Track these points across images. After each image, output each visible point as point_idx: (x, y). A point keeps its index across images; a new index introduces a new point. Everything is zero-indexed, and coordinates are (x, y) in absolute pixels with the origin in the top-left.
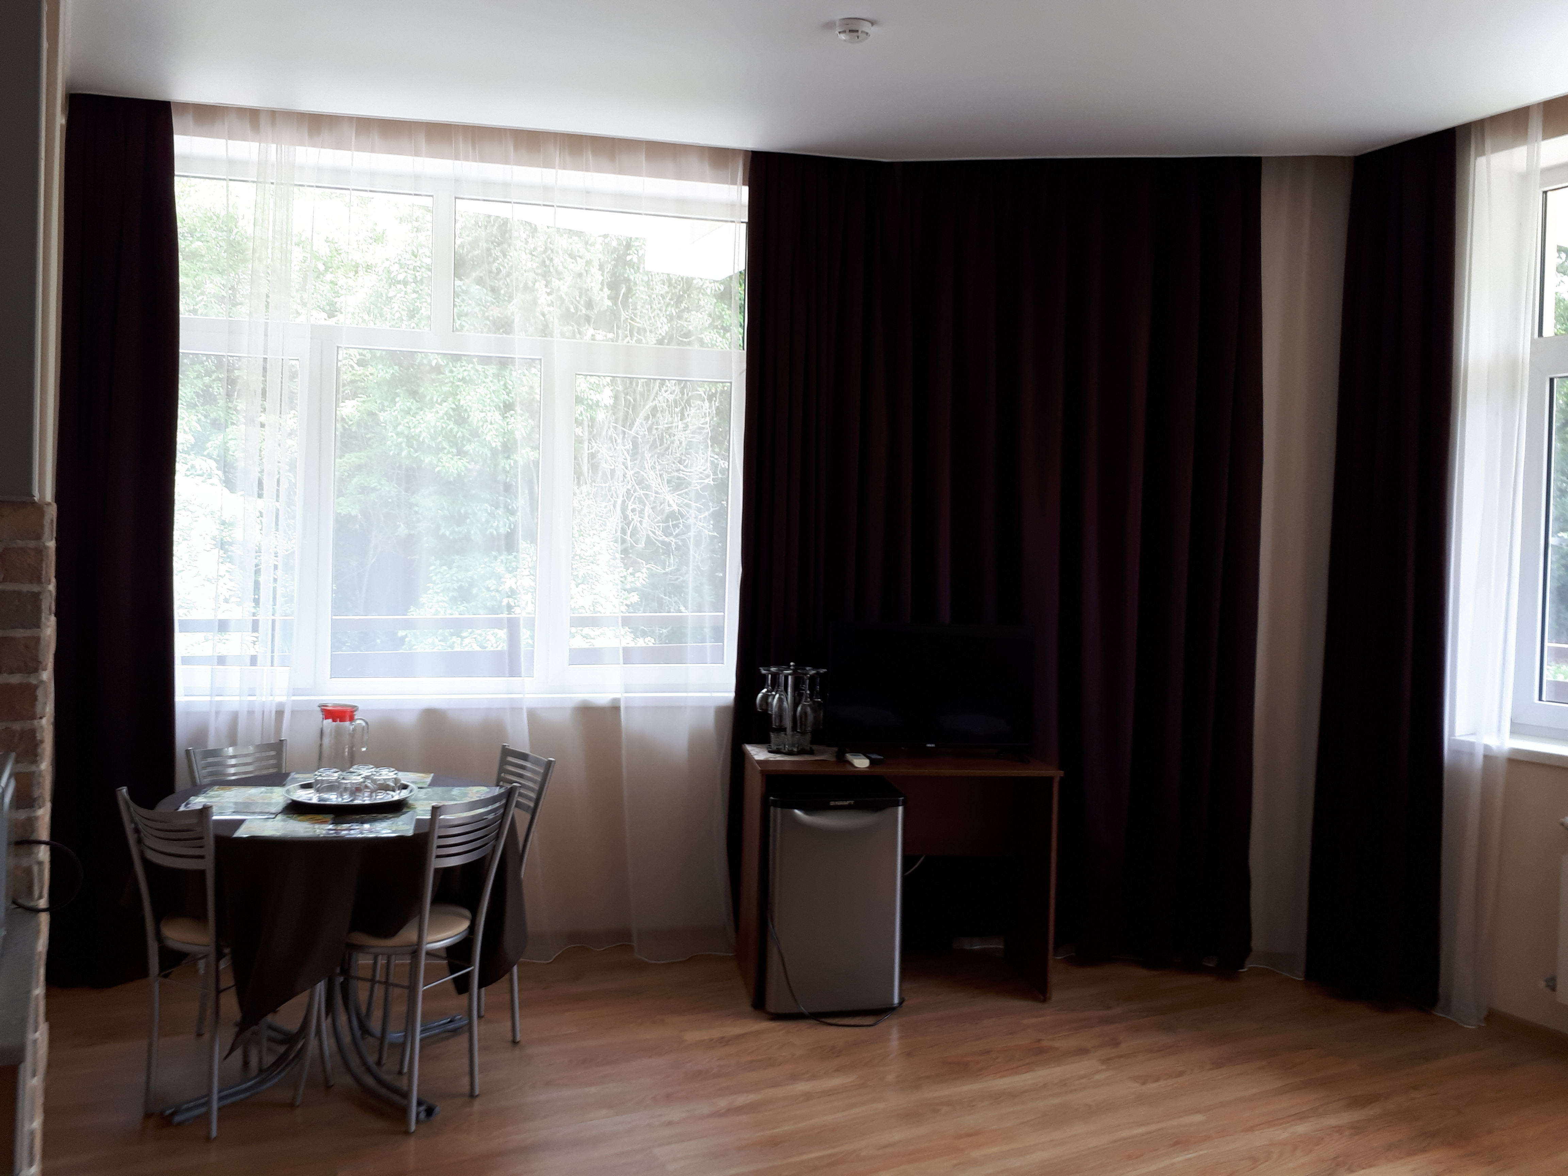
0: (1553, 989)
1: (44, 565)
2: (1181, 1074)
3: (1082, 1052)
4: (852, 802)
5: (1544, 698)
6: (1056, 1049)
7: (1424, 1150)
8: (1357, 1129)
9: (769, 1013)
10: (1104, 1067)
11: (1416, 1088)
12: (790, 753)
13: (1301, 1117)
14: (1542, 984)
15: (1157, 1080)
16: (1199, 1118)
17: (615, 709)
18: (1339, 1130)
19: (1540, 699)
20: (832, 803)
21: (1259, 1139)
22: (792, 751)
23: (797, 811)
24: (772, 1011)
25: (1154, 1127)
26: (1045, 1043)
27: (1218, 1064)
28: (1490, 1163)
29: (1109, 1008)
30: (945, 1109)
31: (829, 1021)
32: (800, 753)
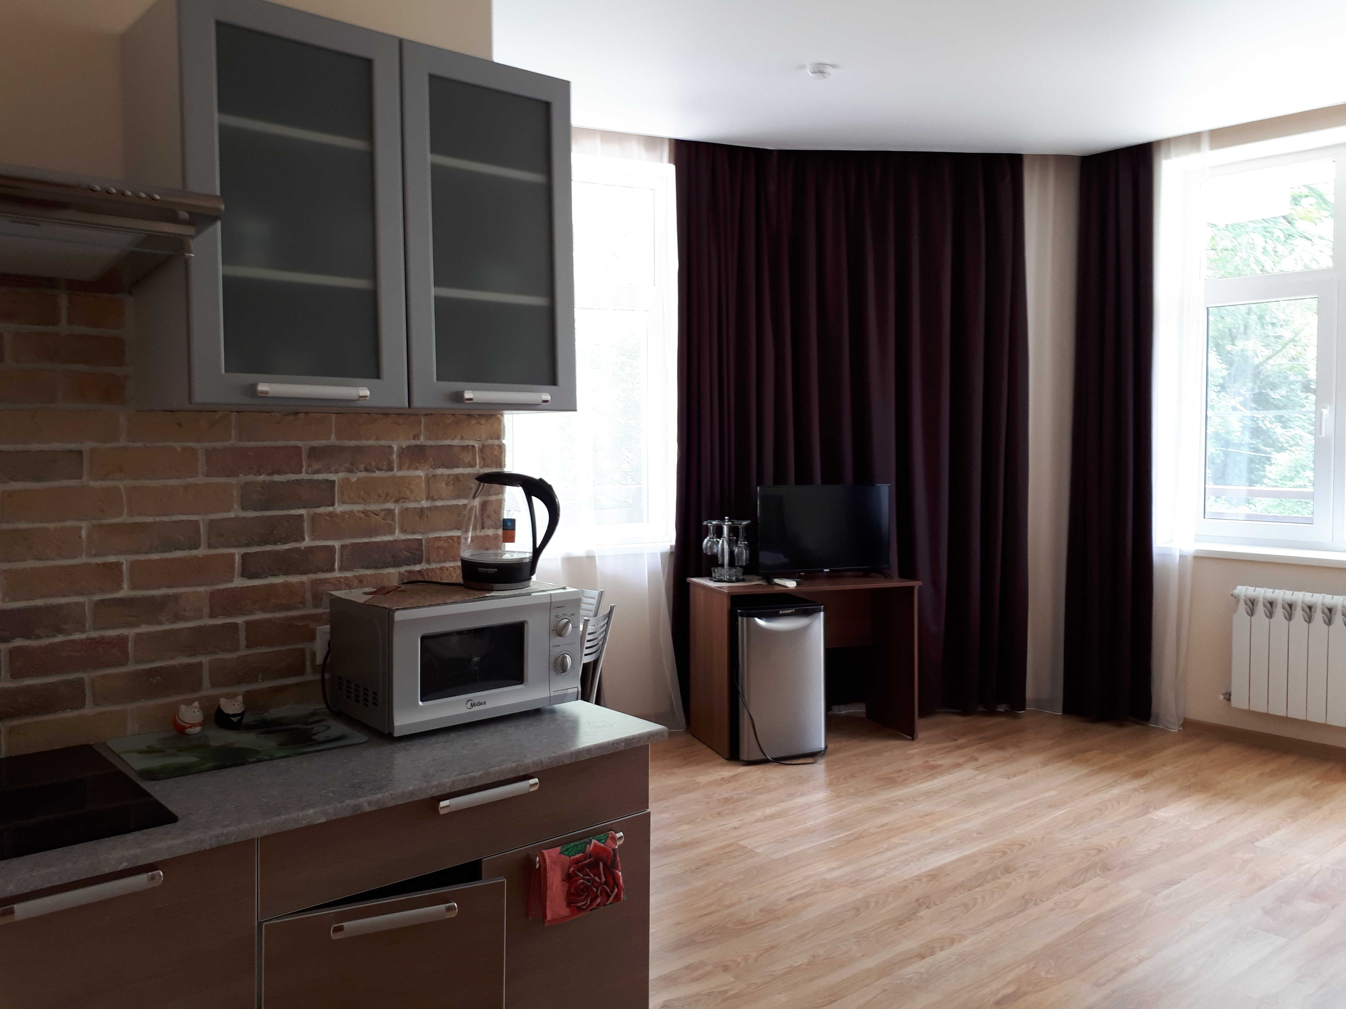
0: (1229, 700)
1: (503, 455)
2: (1026, 771)
3: (958, 765)
4: (794, 610)
5: (1206, 517)
6: (942, 765)
7: (1189, 795)
8: (1146, 788)
9: (743, 761)
10: (978, 772)
11: (1164, 765)
12: (730, 581)
13: (1110, 786)
14: (1222, 697)
15: (1015, 776)
16: (1053, 793)
17: (591, 558)
18: (1136, 790)
19: (1204, 518)
20: (781, 612)
21: (1096, 799)
22: (731, 579)
23: (757, 620)
24: (746, 759)
25: (1031, 800)
26: (932, 763)
27: (1045, 764)
28: (1228, 798)
29: (956, 740)
30: (900, 803)
31: (788, 762)
32: (738, 580)
